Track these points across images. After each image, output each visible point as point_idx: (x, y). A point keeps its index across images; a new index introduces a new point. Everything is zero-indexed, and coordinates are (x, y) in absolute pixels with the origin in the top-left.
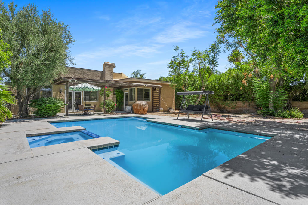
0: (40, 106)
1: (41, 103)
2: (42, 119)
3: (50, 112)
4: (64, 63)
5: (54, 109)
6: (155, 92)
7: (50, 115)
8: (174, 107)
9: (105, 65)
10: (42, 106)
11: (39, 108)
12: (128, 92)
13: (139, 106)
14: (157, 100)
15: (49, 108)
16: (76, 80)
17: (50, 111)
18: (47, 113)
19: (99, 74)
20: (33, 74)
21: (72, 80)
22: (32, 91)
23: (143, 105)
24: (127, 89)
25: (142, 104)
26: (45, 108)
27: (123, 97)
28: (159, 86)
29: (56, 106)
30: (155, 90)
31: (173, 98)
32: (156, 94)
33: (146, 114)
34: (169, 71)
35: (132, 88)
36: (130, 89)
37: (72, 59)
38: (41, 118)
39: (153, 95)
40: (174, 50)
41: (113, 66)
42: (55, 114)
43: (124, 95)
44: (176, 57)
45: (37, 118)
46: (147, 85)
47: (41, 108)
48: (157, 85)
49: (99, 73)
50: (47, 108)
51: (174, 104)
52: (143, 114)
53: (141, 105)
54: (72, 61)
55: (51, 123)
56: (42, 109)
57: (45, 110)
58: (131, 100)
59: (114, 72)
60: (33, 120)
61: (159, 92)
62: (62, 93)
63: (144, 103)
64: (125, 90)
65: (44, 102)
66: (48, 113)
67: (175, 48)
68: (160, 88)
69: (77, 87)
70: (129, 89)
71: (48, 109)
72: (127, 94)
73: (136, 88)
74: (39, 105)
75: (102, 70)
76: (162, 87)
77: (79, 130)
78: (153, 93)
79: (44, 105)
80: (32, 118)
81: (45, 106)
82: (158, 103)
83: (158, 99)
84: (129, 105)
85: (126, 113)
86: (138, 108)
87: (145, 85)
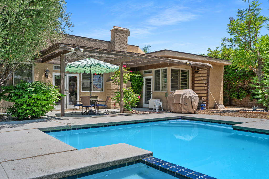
0: (19, 98)
1: (21, 91)
2: (23, 124)
3: (38, 110)
4: (56, 25)
5: (44, 103)
6: (196, 75)
7: (36, 114)
8: (221, 101)
9: (115, 31)
10: (24, 97)
11: (17, 101)
12: (151, 77)
13: (182, 99)
14: (203, 88)
15: (36, 102)
16: (82, 50)
17: (37, 106)
18: (32, 111)
19: (105, 46)
20: (7, 32)
21: (75, 50)
22: (4, 70)
23: (190, 97)
24: (151, 72)
25: (188, 96)
26: (29, 101)
27: (142, 85)
28: (208, 64)
29: (47, 98)
30: (197, 73)
31: (221, 86)
32: (198, 79)
34: (223, 40)
35: (160, 69)
36: (155, 71)
37: (67, 16)
38: (20, 120)
39: (193, 80)
41: (127, 33)
42: (44, 112)
43: (144, 81)
45: (13, 120)
46: (192, 63)
47: (20, 101)
48: (205, 64)
49: (105, 44)
50: (33, 101)
51: (222, 97)
52: (191, 113)
53: (186, 97)
54: (69, 19)
56: (22, 105)
57: (29, 105)
58: (157, 89)
59: (128, 44)
60: (8, 126)
61: (206, 75)
62: (49, 77)
63: (190, 93)
64: (146, 72)
65: (27, 90)
66: (34, 112)
68: (208, 68)
69: (79, 65)
70: (153, 70)
71: (34, 103)
72: (149, 81)
73: (169, 69)
74: (17, 95)
75: (110, 41)
76: (212, 67)
77: (140, 159)
78: (193, 77)
79: (27, 96)
80: (3, 121)
81: (29, 97)
82: (206, 95)
83: (205, 87)
84: (155, 98)
85: (152, 111)
86: (180, 102)
87: (188, 63)
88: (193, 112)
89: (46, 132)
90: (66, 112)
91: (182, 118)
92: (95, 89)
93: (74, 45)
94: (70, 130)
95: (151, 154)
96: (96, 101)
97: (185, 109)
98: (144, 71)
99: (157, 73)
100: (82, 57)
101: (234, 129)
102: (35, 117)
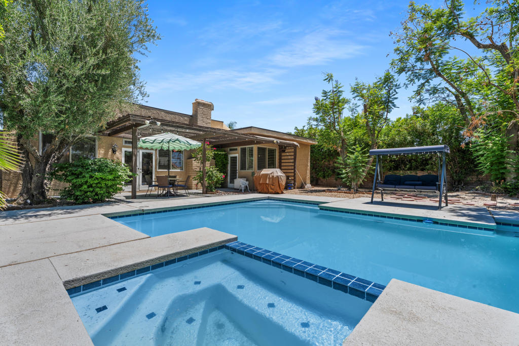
0: (78, 177)
1: (80, 169)
2: (82, 209)
3: (102, 192)
4: (127, 93)
5: (110, 183)
6: (283, 154)
7: (100, 197)
8: (308, 181)
9: (197, 105)
10: (84, 177)
11: (75, 181)
12: (237, 155)
13: (269, 178)
14: (290, 168)
15: (99, 183)
16: (159, 123)
17: (101, 188)
18: (94, 194)
19: (186, 120)
21: (150, 123)
22: (58, 144)
23: (278, 177)
24: (236, 150)
25: (275, 175)
26: (90, 181)
27: (227, 163)
28: (295, 143)
29: (114, 178)
30: (284, 151)
31: (307, 166)
32: (286, 157)
33: (282, 193)
34: (310, 119)
35: (247, 146)
36: (241, 148)
37: (141, 85)
38: (79, 204)
39: (280, 159)
40: (325, 80)
41: (210, 107)
42: (109, 195)
43: (229, 159)
44: (329, 93)
45: (68, 204)
46: (279, 141)
47: (80, 181)
48: (292, 142)
49: (186, 118)
50: (96, 181)
51: (309, 176)
52: (278, 193)
53: (273, 176)
54: (143, 88)
55: (113, 217)
56: (81, 185)
57: (90, 186)
58: (243, 167)
59: (212, 119)
60: (62, 211)
61: (293, 154)
62: (117, 153)
63: (277, 172)
64: (231, 150)
65: (88, 168)
66: (97, 194)
67: (327, 77)
68: (295, 146)
69: (155, 140)
70: (239, 148)
71: (97, 184)
72: (234, 159)
73: (255, 147)
74: (75, 174)
75: (191, 114)
76: (299, 145)
77: (223, 244)
78: (280, 156)
79: (87, 176)
80: (55, 206)
81: (91, 177)
82: (293, 174)
83: (292, 166)
84: (241, 177)
85: (238, 191)
86: (267, 182)
87: (275, 141)
88: (280, 192)
89: (112, 218)
90: (137, 194)
91: (269, 199)
92: (174, 167)
93: (150, 117)
94: (143, 214)
95: (236, 239)
96: (175, 181)
97: (272, 189)
98: (229, 148)
99: (243, 151)
100: (159, 131)
101: (320, 209)
102: (99, 201)
